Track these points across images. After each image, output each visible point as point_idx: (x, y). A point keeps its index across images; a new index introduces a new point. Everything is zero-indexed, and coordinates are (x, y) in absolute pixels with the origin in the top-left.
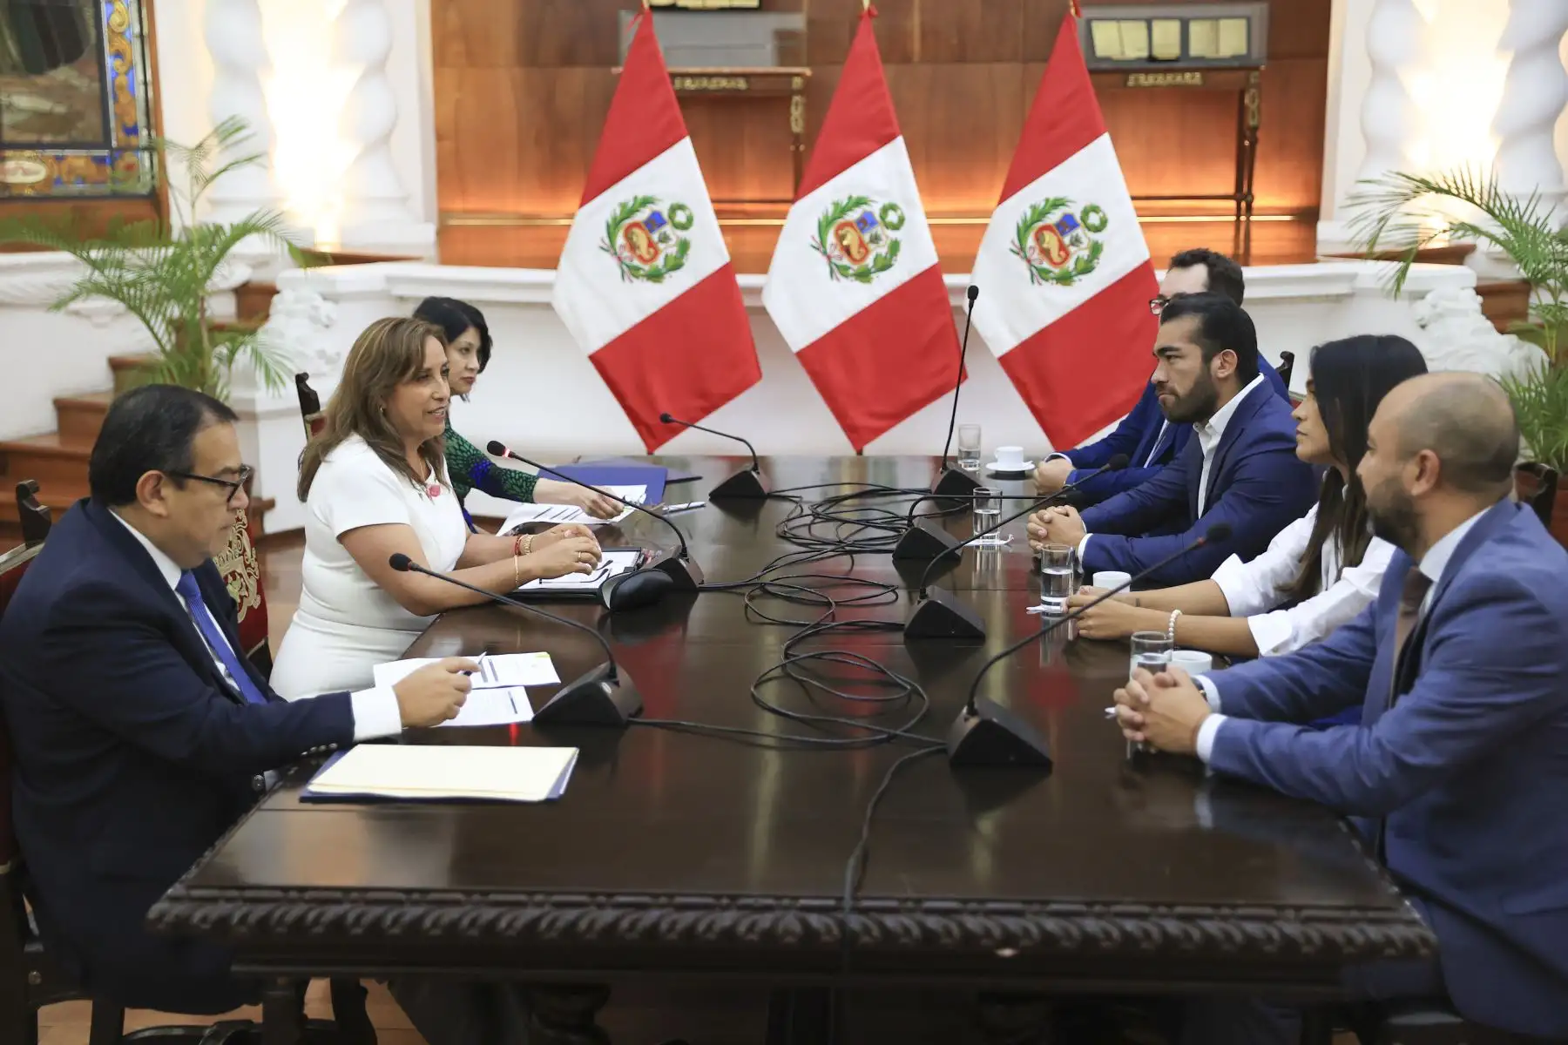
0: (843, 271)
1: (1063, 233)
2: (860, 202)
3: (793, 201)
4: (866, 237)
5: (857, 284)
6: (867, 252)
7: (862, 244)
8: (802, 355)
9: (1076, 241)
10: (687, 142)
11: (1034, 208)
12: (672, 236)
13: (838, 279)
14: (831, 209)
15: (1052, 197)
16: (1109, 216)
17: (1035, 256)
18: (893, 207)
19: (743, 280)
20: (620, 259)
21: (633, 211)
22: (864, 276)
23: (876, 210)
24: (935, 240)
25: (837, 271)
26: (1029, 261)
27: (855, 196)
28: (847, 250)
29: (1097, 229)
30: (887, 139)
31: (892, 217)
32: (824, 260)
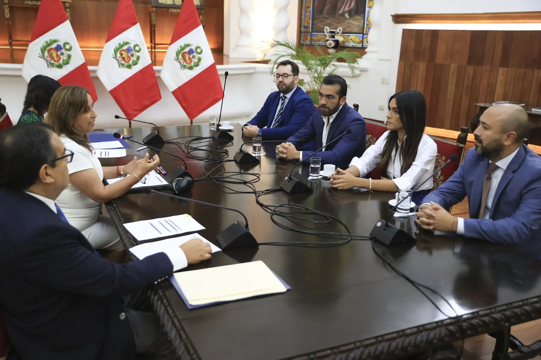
0: (123, 65)
1: (190, 54)
2: (127, 43)
3: (105, 43)
4: (129, 55)
5: (127, 69)
6: (130, 59)
7: (128, 57)
8: (111, 92)
9: (194, 57)
10: (68, 22)
11: (181, 46)
12: (65, 53)
13: (121, 68)
14: (118, 46)
15: (186, 43)
16: (203, 50)
17: (182, 61)
18: (137, 45)
19: (90, 68)
20: (46, 60)
21: (50, 44)
22: (129, 67)
24: (151, 56)
25: (121, 65)
26: (180, 63)
27: (125, 42)
28: (124, 58)
29: (200, 53)
30: (134, 24)
32: (117, 61)
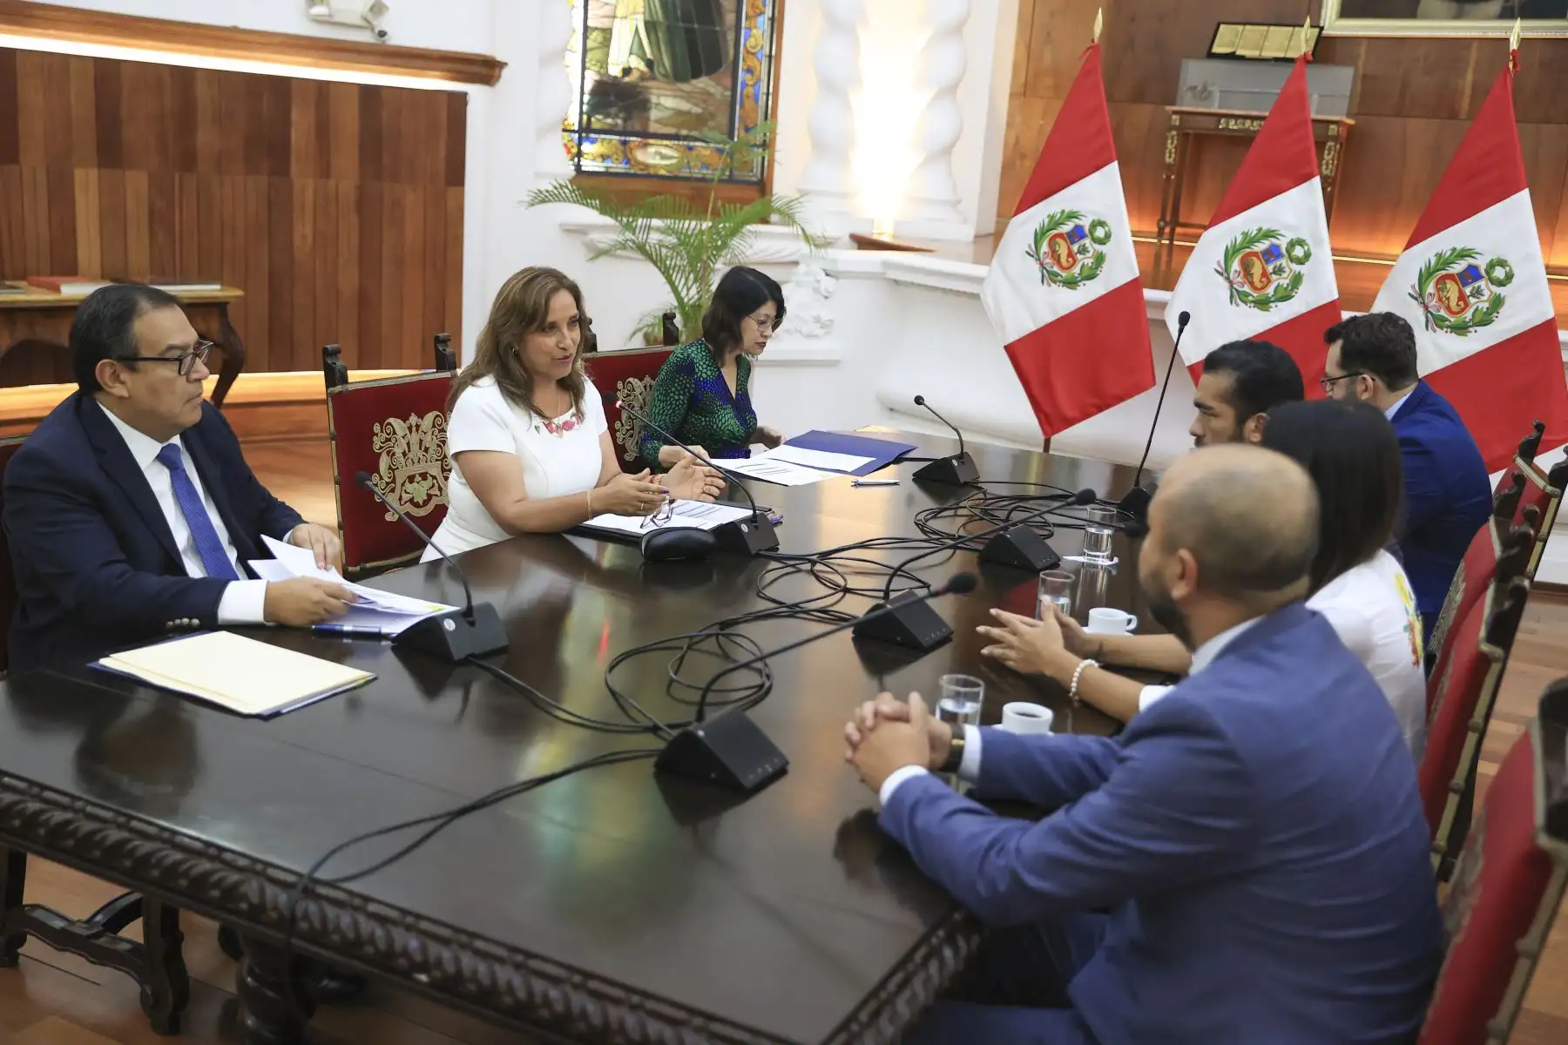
0: (1243, 297)
1: (1465, 284)
2: (1269, 234)
3: (1206, 228)
4: (1270, 268)
5: (1255, 311)
6: (1269, 281)
7: (1265, 274)
9: (1477, 293)
10: (1114, 168)
11: (1439, 256)
12: (1090, 249)
13: (1238, 305)
14: (1240, 239)
15: (1459, 247)
16: (1516, 271)
17: (1433, 303)
18: (1301, 243)
19: (1149, 294)
20: (1042, 264)
21: (1059, 224)
22: (1262, 304)
23: (1283, 243)
24: (1339, 276)
25: (1237, 296)
26: (1426, 308)
27: (1265, 228)
28: (1250, 278)
29: (1501, 284)
30: (1306, 177)
31: (1299, 252)
32: (1226, 285)
